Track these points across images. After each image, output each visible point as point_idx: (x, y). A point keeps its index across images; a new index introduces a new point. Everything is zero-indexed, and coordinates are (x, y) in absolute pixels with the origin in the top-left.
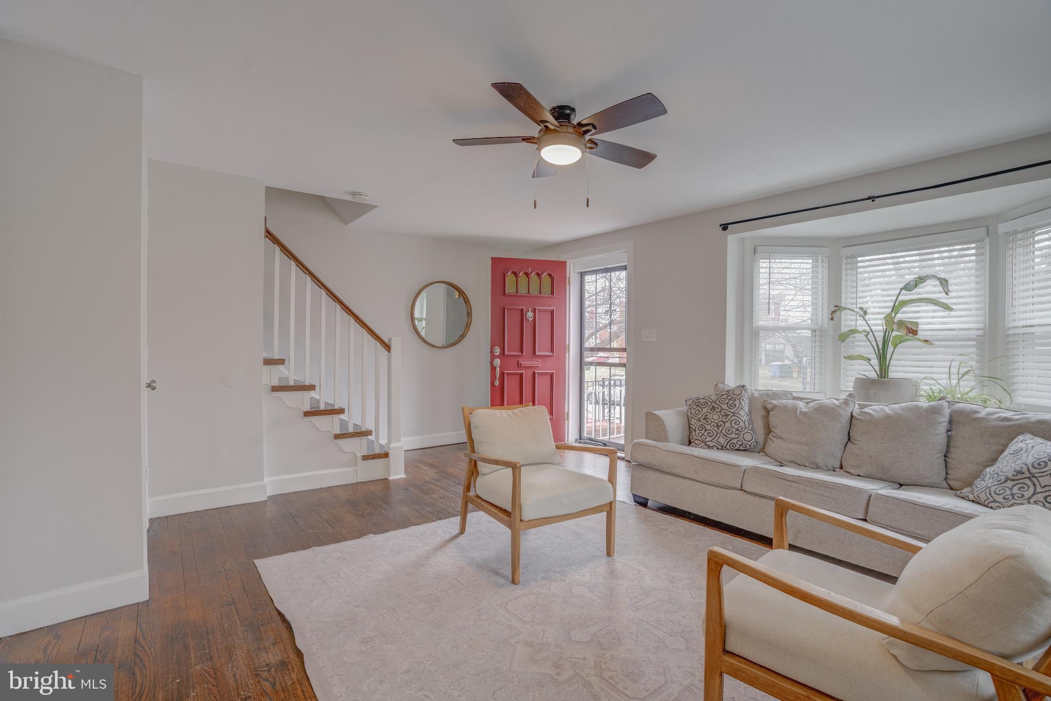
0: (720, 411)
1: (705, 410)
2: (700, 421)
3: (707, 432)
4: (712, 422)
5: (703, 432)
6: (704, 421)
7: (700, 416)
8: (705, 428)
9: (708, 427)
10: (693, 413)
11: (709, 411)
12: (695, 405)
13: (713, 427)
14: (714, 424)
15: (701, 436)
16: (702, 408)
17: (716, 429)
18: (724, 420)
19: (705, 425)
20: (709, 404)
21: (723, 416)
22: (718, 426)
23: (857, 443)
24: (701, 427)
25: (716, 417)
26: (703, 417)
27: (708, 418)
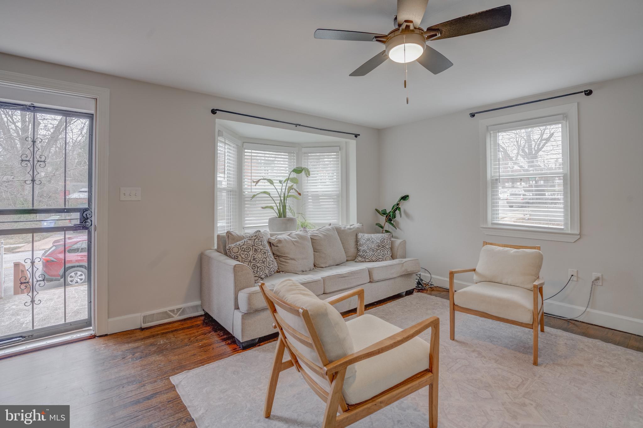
0: (261, 251)
1: (251, 253)
2: (251, 262)
3: (259, 269)
4: (259, 261)
5: (256, 269)
6: (254, 261)
7: (249, 259)
8: (257, 266)
9: (258, 265)
10: (244, 257)
11: (254, 253)
12: (242, 251)
13: (261, 264)
14: (261, 261)
15: (257, 273)
16: (248, 252)
17: (263, 264)
18: (265, 257)
19: (256, 264)
20: (251, 248)
21: (264, 254)
22: (263, 262)
23: (320, 251)
24: (254, 266)
25: (260, 256)
26: (252, 258)
27: (256, 258)
